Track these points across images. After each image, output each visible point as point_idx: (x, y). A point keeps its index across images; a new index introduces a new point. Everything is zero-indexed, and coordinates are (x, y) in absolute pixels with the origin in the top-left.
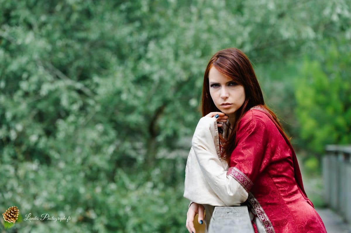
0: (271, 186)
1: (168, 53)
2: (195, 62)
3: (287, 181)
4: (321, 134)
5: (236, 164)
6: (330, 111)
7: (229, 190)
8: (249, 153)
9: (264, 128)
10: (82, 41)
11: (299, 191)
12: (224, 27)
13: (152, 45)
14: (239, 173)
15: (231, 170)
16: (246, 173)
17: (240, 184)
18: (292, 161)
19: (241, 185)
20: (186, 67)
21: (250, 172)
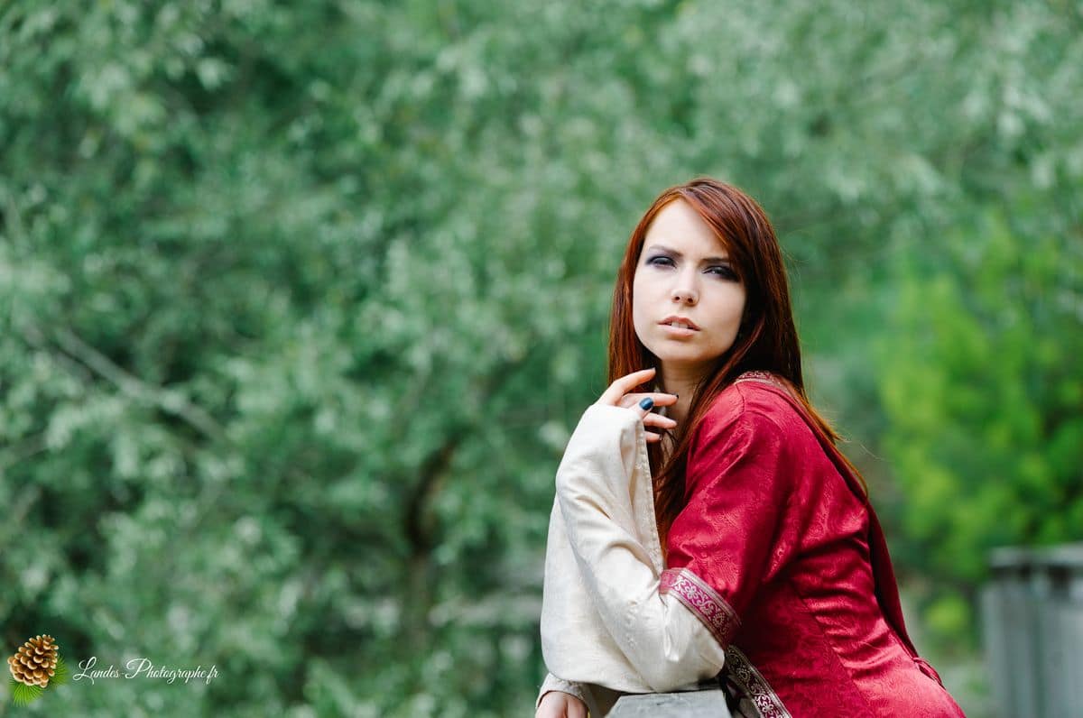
0: (800, 625)
1: (454, 273)
2: (543, 298)
3: (850, 606)
4: (974, 516)
5: (691, 559)
6: (999, 438)
7: (670, 644)
8: (731, 522)
9: (778, 444)
10: (171, 249)
11: (891, 637)
12: (633, 175)
13: (398, 254)
14: (698, 589)
15: (672, 578)
16: (720, 587)
17: (701, 625)
18: (866, 546)
19: (705, 626)
20: (516, 316)
21: (734, 586)
